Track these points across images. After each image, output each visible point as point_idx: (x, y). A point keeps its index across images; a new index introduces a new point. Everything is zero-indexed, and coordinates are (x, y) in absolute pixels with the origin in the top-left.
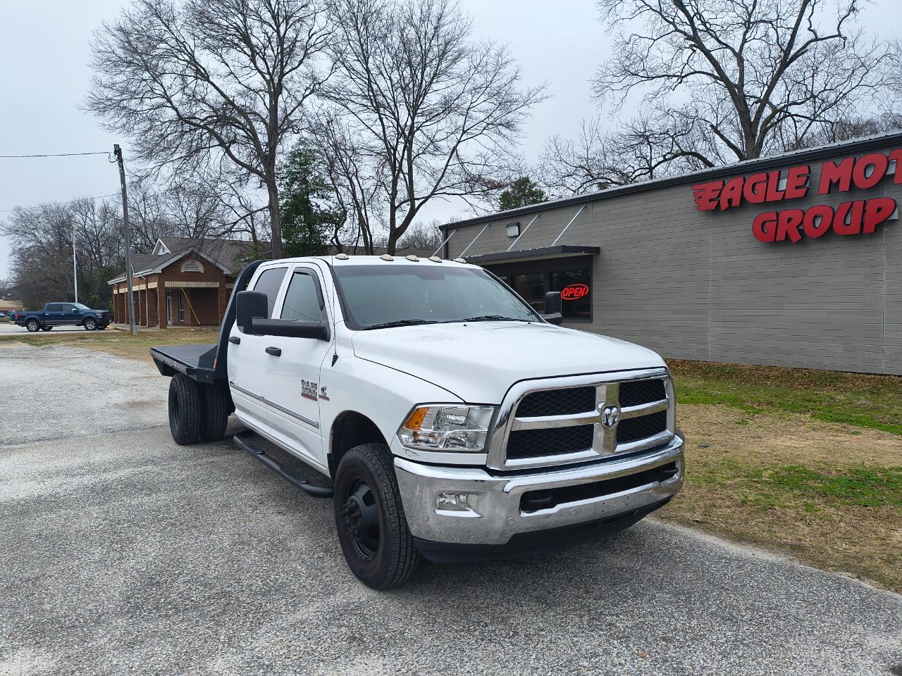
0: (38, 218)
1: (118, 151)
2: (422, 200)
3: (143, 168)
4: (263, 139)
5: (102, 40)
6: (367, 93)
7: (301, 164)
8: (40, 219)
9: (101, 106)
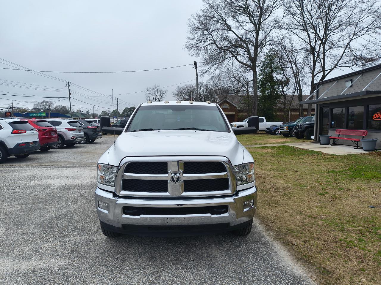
0: (184, 90)
1: (195, 63)
2: (330, 70)
3: (205, 69)
4: (252, 51)
5: (191, 22)
6: (301, 24)
7: (270, 60)
8: (185, 90)
9: (190, 47)
